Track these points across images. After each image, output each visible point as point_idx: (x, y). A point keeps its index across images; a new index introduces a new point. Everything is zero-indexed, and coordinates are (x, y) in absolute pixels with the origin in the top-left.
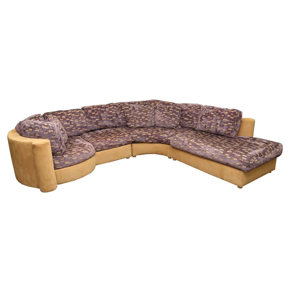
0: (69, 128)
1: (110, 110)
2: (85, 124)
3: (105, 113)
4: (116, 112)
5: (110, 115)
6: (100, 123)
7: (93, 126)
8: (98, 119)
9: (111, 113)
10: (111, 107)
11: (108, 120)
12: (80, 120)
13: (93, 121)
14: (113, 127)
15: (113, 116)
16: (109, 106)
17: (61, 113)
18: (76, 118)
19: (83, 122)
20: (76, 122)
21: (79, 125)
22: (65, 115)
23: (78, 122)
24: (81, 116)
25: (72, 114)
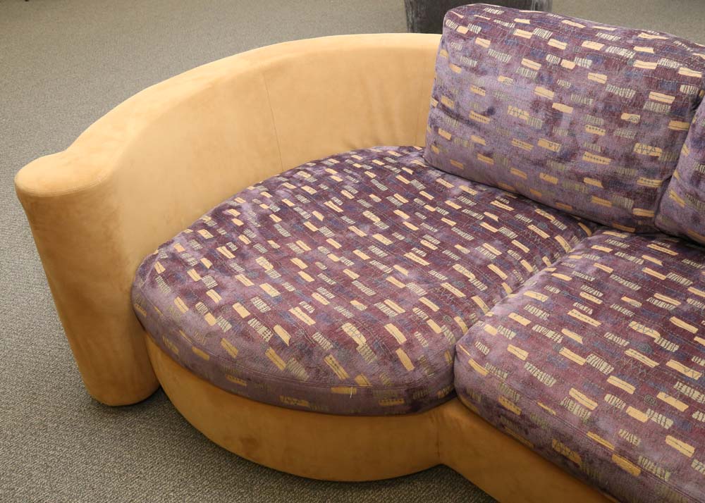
17: (529, 37)
18: (601, 106)
19: (639, 152)
20: (590, 130)
21: (602, 158)
22: (545, 54)
23: (600, 140)
24: (645, 107)
25: (594, 70)
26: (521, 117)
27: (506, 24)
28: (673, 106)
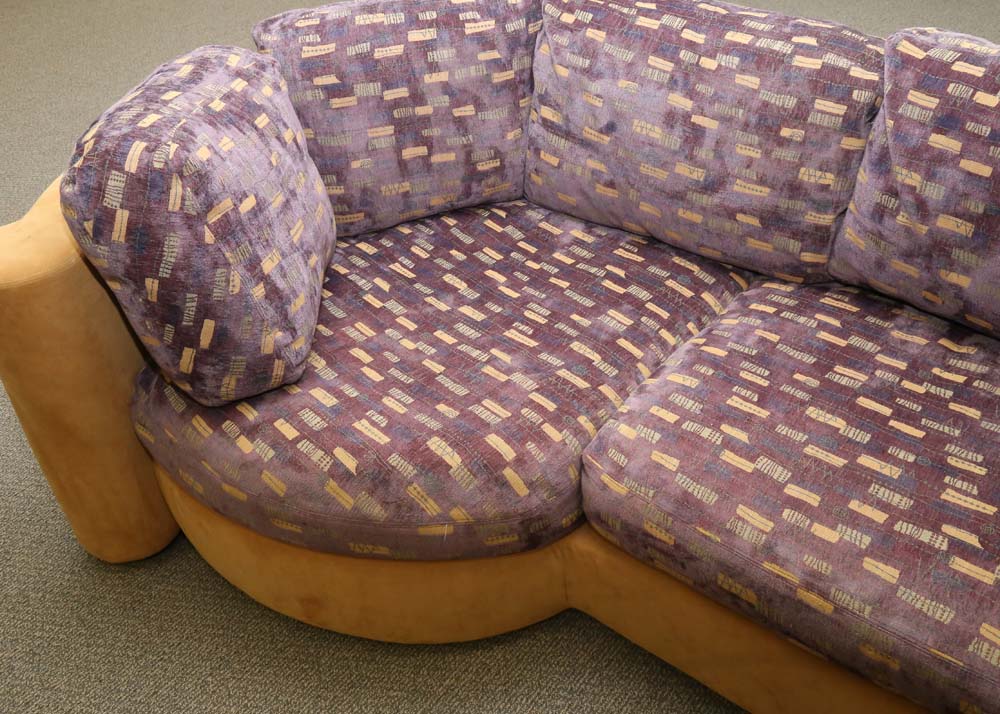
0: (661, 175)
2: (821, 208)
6: (966, 270)
7: (880, 265)
8: (965, 229)
12: (788, 155)
13: (901, 219)
17: (656, 27)
18: (753, 120)
19: (806, 178)
20: (743, 151)
21: (759, 188)
22: (677, 50)
23: (755, 166)
24: (809, 120)
25: (743, 71)
26: (652, 134)
27: (625, 10)
28: (845, 117)
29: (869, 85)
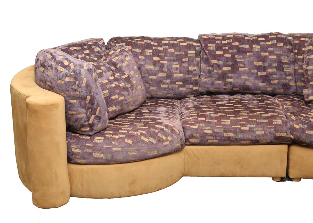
0: (155, 77)
1: (263, 49)
2: (195, 75)
3: (250, 56)
4: (278, 56)
5: (260, 61)
6: (231, 78)
7: (213, 84)
8: (228, 69)
9: (265, 56)
10: (268, 43)
11: (252, 73)
12: (185, 65)
13: (215, 71)
14: (264, 93)
15: (270, 66)
16: (263, 39)
17: (144, 43)
18: (175, 58)
19: (191, 69)
20: (174, 67)
21: (180, 74)
22: (152, 47)
23: (178, 69)
24: (188, 56)
25: (170, 49)
26: (151, 68)
27: (133, 41)
28: (196, 53)
29: (198, 46)
